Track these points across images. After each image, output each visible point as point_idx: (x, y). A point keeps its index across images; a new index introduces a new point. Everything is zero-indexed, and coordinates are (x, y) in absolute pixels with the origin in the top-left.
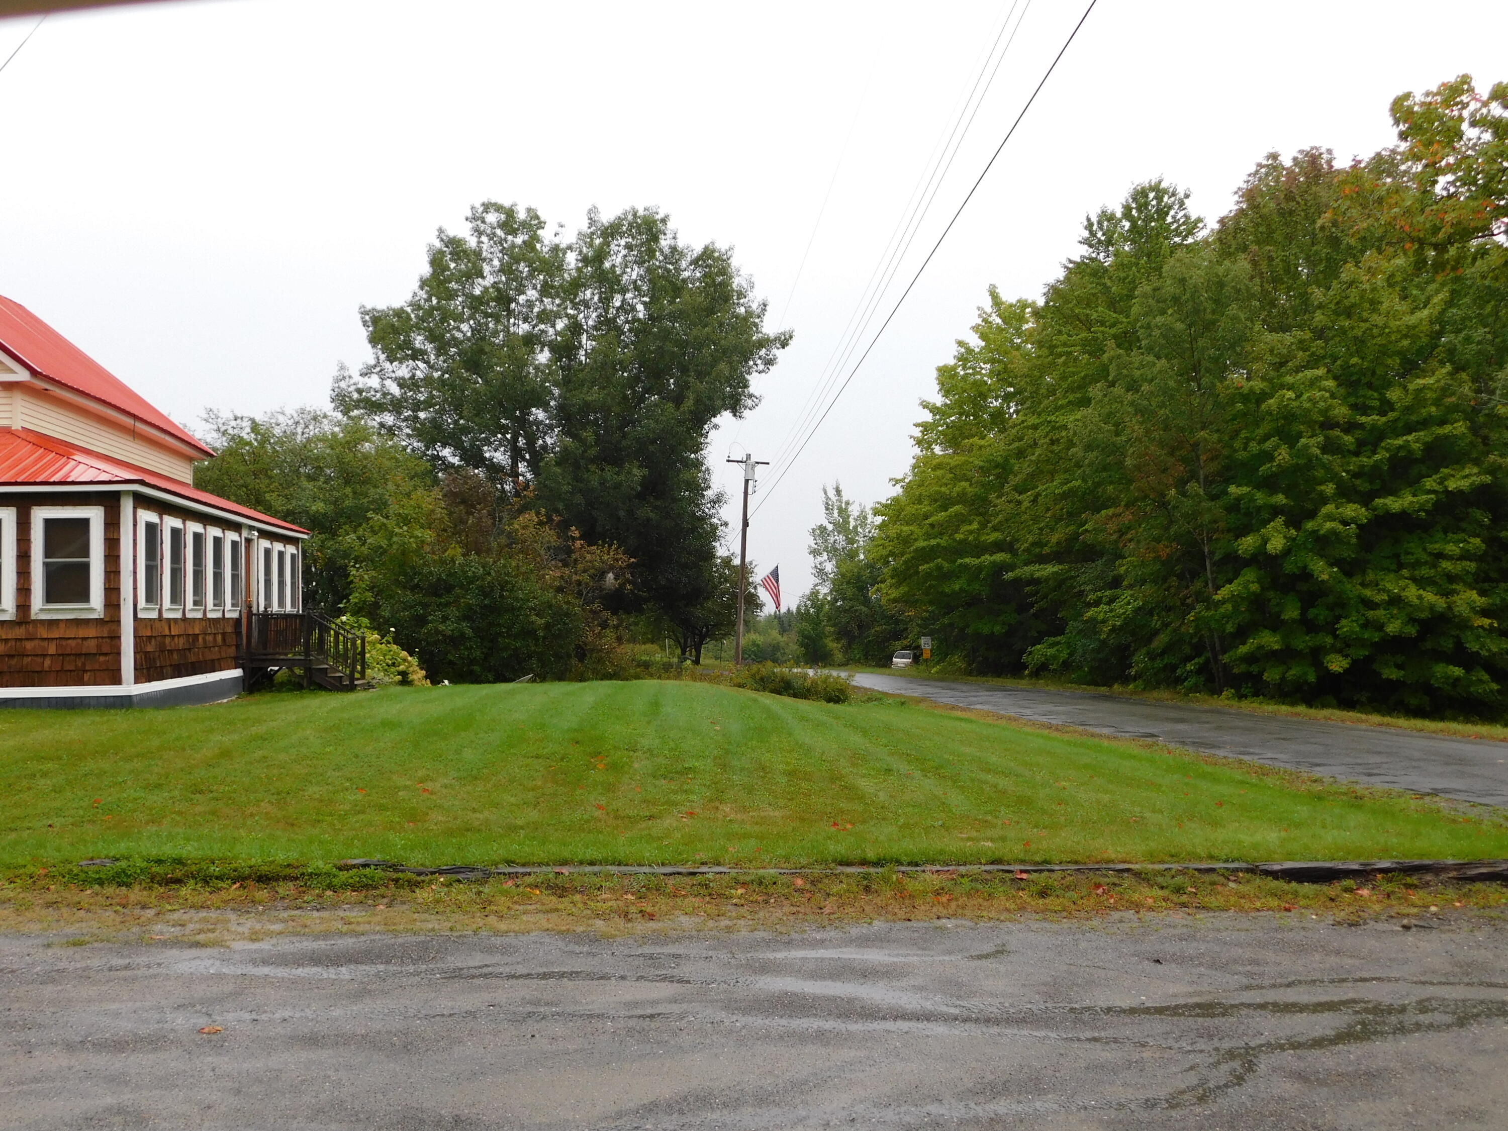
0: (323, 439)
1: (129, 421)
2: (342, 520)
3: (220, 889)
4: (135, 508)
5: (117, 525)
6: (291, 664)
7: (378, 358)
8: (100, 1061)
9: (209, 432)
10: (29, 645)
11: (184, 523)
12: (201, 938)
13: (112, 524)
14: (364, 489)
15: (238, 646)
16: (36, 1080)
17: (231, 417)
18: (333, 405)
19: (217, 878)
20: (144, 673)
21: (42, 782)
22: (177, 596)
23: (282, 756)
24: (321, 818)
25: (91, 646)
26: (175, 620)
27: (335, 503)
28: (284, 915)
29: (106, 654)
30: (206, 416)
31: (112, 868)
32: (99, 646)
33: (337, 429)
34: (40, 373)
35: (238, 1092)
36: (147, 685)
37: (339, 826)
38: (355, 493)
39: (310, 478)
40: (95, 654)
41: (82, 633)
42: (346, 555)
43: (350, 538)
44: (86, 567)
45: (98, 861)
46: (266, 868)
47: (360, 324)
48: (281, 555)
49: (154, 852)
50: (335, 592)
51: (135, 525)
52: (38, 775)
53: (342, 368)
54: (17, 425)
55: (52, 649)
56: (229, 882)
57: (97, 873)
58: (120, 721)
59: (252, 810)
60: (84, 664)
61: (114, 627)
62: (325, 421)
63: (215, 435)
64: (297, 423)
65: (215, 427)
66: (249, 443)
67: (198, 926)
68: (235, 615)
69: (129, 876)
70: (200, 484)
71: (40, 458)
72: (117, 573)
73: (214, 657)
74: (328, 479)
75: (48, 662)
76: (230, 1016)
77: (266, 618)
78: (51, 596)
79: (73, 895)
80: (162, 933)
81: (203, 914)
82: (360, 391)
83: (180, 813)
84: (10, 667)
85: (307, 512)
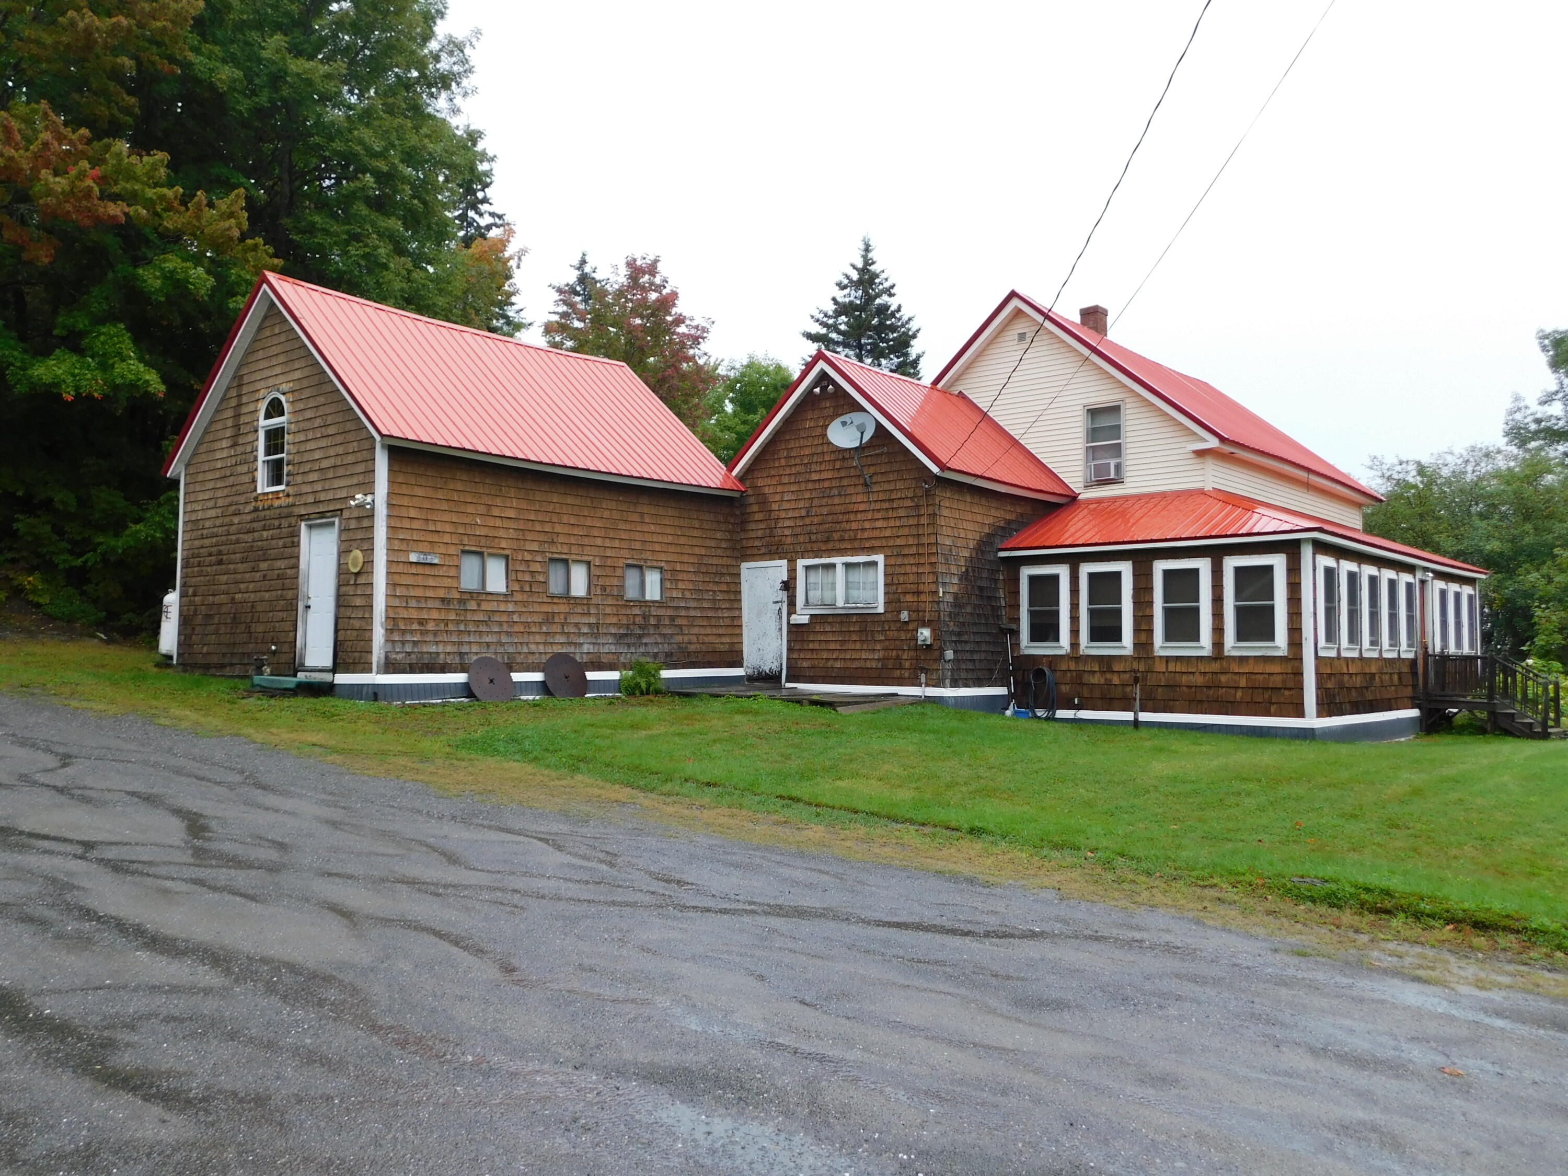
0: (1497, 474)
1: (1302, 475)
2: (1521, 559)
3: (1432, 927)
4: (1314, 554)
5: (1298, 570)
6: (1471, 706)
7: (1561, 384)
8: (1345, 1073)
9: (1373, 478)
10: (1223, 678)
11: (1359, 567)
12: (1421, 973)
13: (1294, 569)
14: (1548, 524)
15: (1415, 686)
16: (1287, 1074)
17: (1396, 461)
18: (1506, 439)
19: (1428, 916)
20: (1327, 707)
21: (1247, 800)
22: (1354, 636)
23: (1479, 801)
24: (1536, 871)
25: (1277, 681)
26: (1353, 659)
27: (1513, 540)
28: (1511, 968)
29: (1290, 689)
30: (1371, 463)
31: (1322, 889)
32: (1284, 681)
33: (1512, 464)
34: (1227, 439)
35: (1498, 1148)
36: (1328, 719)
37: (1559, 883)
38: (1536, 529)
39: (1482, 516)
40: (1280, 689)
41: (1270, 668)
42: (1528, 595)
43: (1534, 576)
44: (1271, 609)
45: (1308, 880)
46: (1482, 915)
47: (1538, 349)
48: (1458, 596)
49: (1361, 880)
50: (1515, 634)
51: (1314, 570)
52: (1243, 794)
53: (1517, 399)
54: (1208, 487)
55: (1243, 683)
56: (1442, 921)
57: (1309, 891)
58: (1307, 752)
59: (1454, 852)
60: (1271, 697)
61: (1296, 664)
62: (1500, 457)
63: (1379, 481)
64: (1467, 461)
65: (1379, 474)
66: (1415, 487)
67: (1416, 961)
68: (1411, 656)
69: (1339, 899)
70: (1368, 528)
71: (1227, 516)
72: (1299, 614)
73: (1390, 696)
74: (1504, 517)
75: (1239, 694)
76: (1470, 1062)
77: (1444, 658)
78: (1241, 636)
79: (1288, 906)
80: (1380, 960)
81: (1418, 949)
82: (1538, 421)
83: (1379, 845)
84: (1208, 696)
85: (1481, 552)
